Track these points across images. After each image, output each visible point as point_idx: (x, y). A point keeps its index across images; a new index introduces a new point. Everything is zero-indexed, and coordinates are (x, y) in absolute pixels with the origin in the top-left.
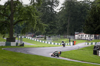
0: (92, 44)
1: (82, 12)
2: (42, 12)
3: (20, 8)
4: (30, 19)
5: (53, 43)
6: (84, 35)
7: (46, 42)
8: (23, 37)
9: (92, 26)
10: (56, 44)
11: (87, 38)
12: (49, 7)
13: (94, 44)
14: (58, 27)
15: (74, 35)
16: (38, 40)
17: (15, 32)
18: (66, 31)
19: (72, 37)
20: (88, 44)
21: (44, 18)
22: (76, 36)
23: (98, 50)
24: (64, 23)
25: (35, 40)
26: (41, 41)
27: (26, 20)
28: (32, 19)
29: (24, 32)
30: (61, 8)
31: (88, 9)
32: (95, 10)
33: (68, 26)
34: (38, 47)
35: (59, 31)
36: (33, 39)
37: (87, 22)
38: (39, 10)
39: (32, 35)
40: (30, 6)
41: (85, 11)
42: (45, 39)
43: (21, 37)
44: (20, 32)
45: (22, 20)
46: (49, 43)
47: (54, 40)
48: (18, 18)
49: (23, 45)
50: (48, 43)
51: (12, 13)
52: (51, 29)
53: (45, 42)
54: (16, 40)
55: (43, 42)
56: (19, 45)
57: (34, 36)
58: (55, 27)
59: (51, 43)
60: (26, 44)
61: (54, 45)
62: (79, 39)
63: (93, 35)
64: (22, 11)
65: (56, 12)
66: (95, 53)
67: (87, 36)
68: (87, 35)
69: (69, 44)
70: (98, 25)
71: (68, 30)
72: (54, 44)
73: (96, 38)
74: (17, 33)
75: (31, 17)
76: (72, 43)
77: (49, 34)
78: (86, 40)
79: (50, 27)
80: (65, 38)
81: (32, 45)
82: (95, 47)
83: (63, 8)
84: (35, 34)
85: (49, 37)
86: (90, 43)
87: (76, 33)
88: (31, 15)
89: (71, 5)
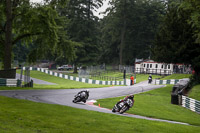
0: (168, 82)
1: (149, 19)
2: (70, 17)
3: (25, 10)
4: (45, 33)
5: (90, 81)
6: (154, 65)
7: (77, 79)
8: (31, 68)
9: (169, 47)
10: (97, 82)
11: (158, 72)
12: (83, 9)
13: (172, 82)
14: (100, 49)
15: (133, 64)
16: (61, 75)
17: (15, 58)
18: (118, 56)
19: (128, 69)
20: (161, 83)
21: (72, 31)
22: (138, 66)
23: (181, 94)
24: (114, 39)
25: (56, 74)
26: (66, 77)
27: (38, 34)
28: (49, 33)
29: (33, 58)
30: (107, 10)
31: (162, 13)
32: (175, 15)
33: (121, 47)
34: (62, 88)
35: (104, 56)
36: (51, 73)
37: (159, 38)
38: (64, 13)
39: (48, 64)
40: (45, 6)
41: (156, 16)
42: (76, 72)
43: (27, 69)
44: (25, 58)
45: (29, 35)
46: (84, 80)
47: (93, 75)
48: (22, 31)
49: (30, 84)
50: (80, 80)
51: (10, 20)
52: (88, 52)
53: (75, 79)
54: (18, 75)
55: (72, 78)
56: (23, 84)
57: (52, 68)
58: (95, 49)
59: (87, 81)
60: (38, 83)
61: (93, 85)
62: (143, 73)
63: (171, 65)
64: (30, 16)
65: (97, 18)
66: (175, 100)
67: (159, 68)
68: (160, 65)
69: (122, 83)
70: (181, 44)
71: (120, 54)
72: (94, 82)
73: (176, 70)
74: (20, 61)
75: (47, 27)
76: (128, 81)
77: (84, 62)
78: (156, 74)
79: (86, 48)
80: (115, 70)
81: (49, 84)
82: (175, 89)
83: (112, 10)
84: (55, 62)
85: (84, 68)
86: (165, 82)
87: (137, 61)
88: (47, 24)
89: (126, 5)
